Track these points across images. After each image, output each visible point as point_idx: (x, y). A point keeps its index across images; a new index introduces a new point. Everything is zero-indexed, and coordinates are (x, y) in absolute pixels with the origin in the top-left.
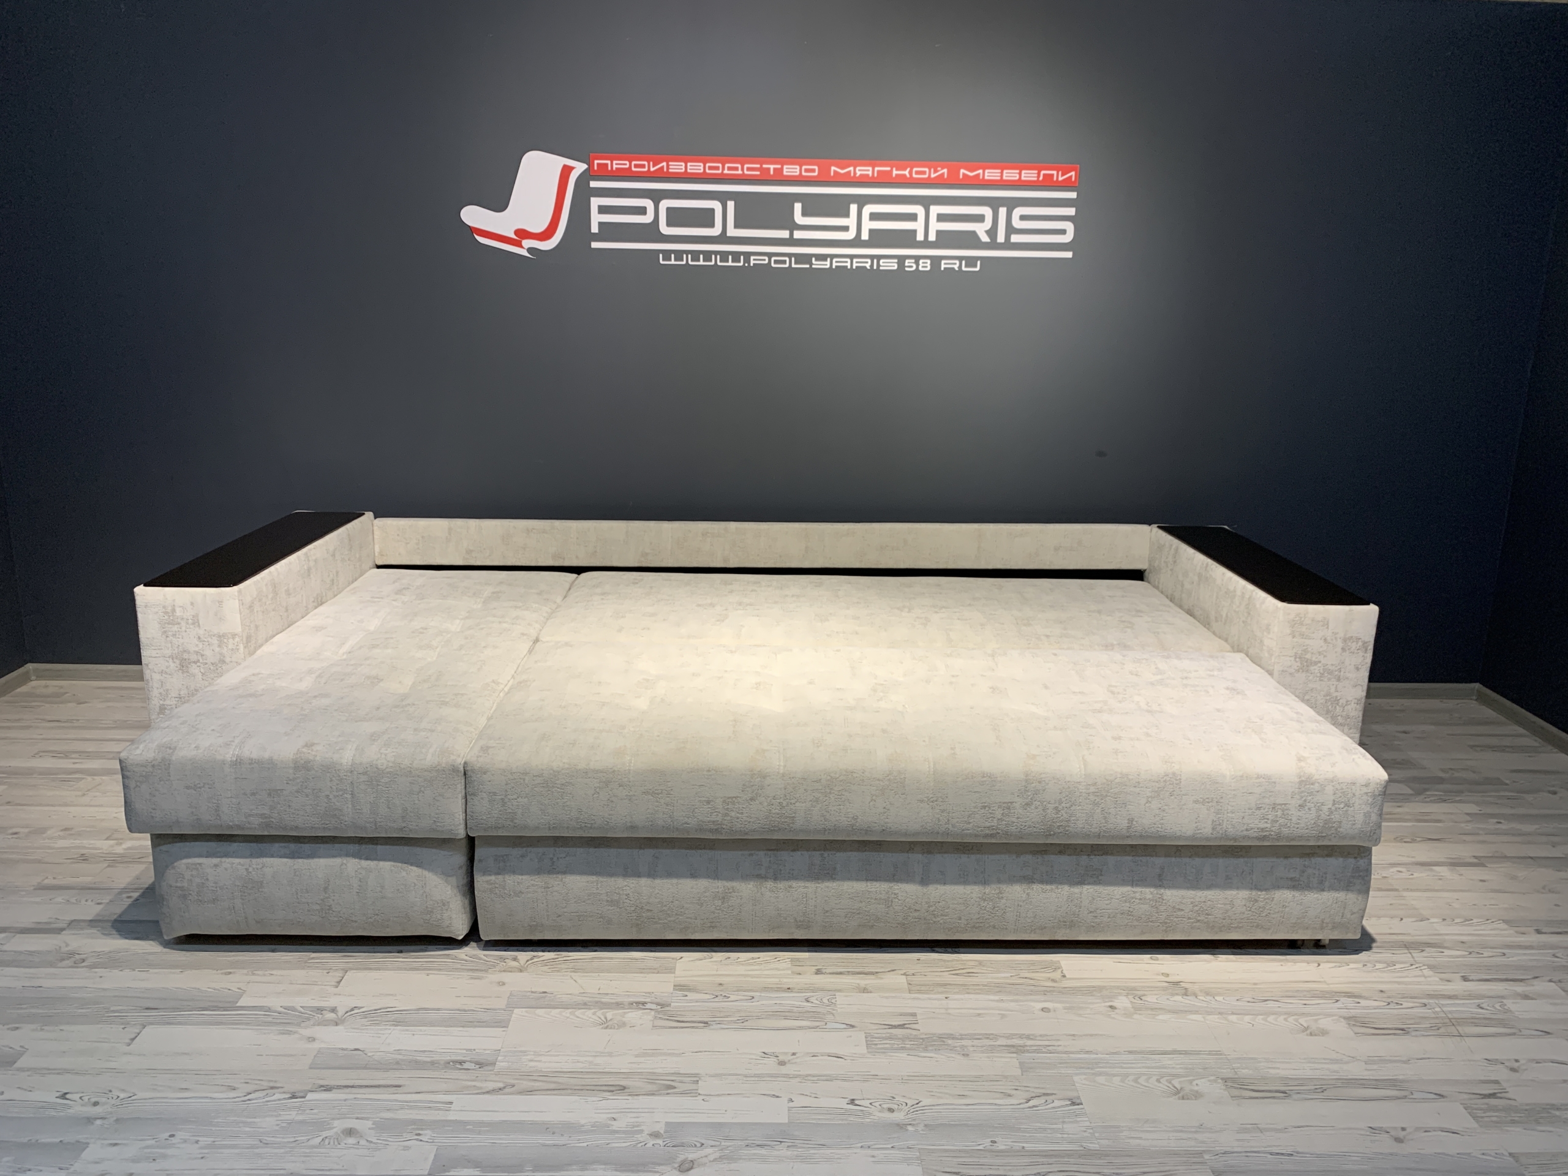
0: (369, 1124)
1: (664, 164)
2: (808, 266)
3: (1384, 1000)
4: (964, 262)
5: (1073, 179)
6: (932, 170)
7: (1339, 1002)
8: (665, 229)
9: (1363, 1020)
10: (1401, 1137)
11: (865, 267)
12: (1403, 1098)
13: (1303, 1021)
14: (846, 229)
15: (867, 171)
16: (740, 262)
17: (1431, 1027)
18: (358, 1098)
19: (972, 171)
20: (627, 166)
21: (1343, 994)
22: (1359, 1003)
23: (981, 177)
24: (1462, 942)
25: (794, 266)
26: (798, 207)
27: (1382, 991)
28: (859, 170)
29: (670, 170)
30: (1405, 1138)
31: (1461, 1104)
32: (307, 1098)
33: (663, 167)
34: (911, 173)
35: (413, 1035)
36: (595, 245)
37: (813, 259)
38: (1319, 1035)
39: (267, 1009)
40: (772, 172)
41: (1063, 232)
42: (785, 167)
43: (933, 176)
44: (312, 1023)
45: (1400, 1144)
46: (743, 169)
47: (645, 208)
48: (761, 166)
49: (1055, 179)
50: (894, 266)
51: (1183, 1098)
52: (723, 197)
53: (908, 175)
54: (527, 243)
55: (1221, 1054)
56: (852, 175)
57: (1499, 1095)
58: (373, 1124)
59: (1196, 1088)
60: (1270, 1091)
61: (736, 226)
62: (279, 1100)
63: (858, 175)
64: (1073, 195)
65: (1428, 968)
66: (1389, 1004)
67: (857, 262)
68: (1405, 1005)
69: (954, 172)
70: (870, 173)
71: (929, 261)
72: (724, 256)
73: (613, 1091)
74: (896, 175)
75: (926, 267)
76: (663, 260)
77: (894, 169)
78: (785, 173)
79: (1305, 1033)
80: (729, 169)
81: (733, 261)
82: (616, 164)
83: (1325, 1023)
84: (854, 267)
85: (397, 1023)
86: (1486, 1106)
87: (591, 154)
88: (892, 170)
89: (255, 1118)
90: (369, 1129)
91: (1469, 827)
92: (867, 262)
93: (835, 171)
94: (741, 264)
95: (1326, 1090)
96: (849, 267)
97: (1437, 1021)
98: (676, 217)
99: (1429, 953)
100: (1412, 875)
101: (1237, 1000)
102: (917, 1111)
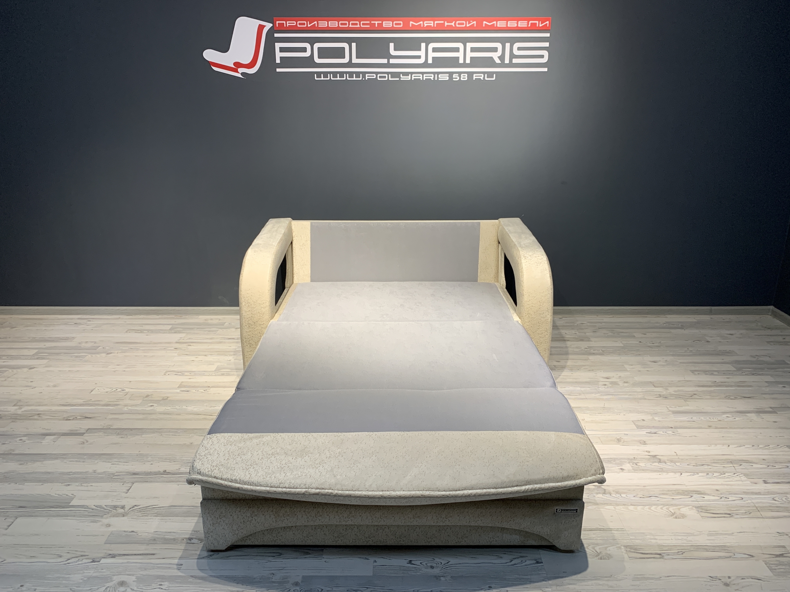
0: (134, 578)
1: (316, 22)
2: (398, 79)
3: (718, 495)
4: (486, 75)
5: (548, 26)
6: (467, 22)
7: (692, 497)
8: (317, 60)
9: (706, 508)
10: (728, 583)
11: (431, 79)
12: (729, 558)
13: (672, 509)
14: (419, 57)
15: (431, 23)
16: (360, 78)
17: (746, 512)
18: (130, 562)
19: (490, 23)
20: (295, 24)
21: (695, 492)
22: (704, 498)
23: (495, 26)
24: (764, 460)
25: (390, 79)
26: (392, 45)
27: (717, 490)
28: (426, 23)
29: (319, 26)
30: (730, 583)
31: (763, 561)
32: (101, 562)
33: (315, 24)
34: (455, 24)
35: (166, 522)
36: (278, 70)
37: (401, 75)
38: (681, 518)
39: (86, 506)
40: (376, 26)
41: (542, 57)
42: (384, 22)
43: (468, 25)
44: (110, 516)
45: (728, 588)
46: (360, 25)
47: (306, 48)
48: (370, 22)
49: (537, 26)
50: (447, 78)
51: (601, 559)
52: (349, 41)
53: (454, 26)
54: (241, 70)
55: (624, 531)
56: (422, 26)
57: (785, 555)
58: (136, 579)
59: (609, 552)
60: (651, 554)
61: (357, 58)
62: (85, 563)
63: (425, 26)
64: (548, 35)
65: (744, 476)
66: (721, 498)
67: (426, 76)
68: (731, 499)
69: (480, 23)
70: (432, 25)
71: (466, 75)
72: (351, 74)
73: (274, 556)
74: (447, 25)
75: (465, 78)
76: (317, 78)
77: (446, 22)
78: (384, 26)
79: (673, 516)
80: (352, 24)
81: (356, 78)
82: (289, 23)
83: (684, 510)
84: (424, 79)
85: (157, 515)
86: (778, 562)
87: (274, 18)
88: (444, 23)
89: (70, 575)
90: (133, 581)
91: (767, 390)
92: (431, 76)
93: (412, 24)
94: (361, 79)
95: (684, 552)
96: (421, 79)
97: (749, 508)
98: (323, 53)
99: (744, 466)
100: (735, 419)
101: (634, 496)
102: (447, 568)
